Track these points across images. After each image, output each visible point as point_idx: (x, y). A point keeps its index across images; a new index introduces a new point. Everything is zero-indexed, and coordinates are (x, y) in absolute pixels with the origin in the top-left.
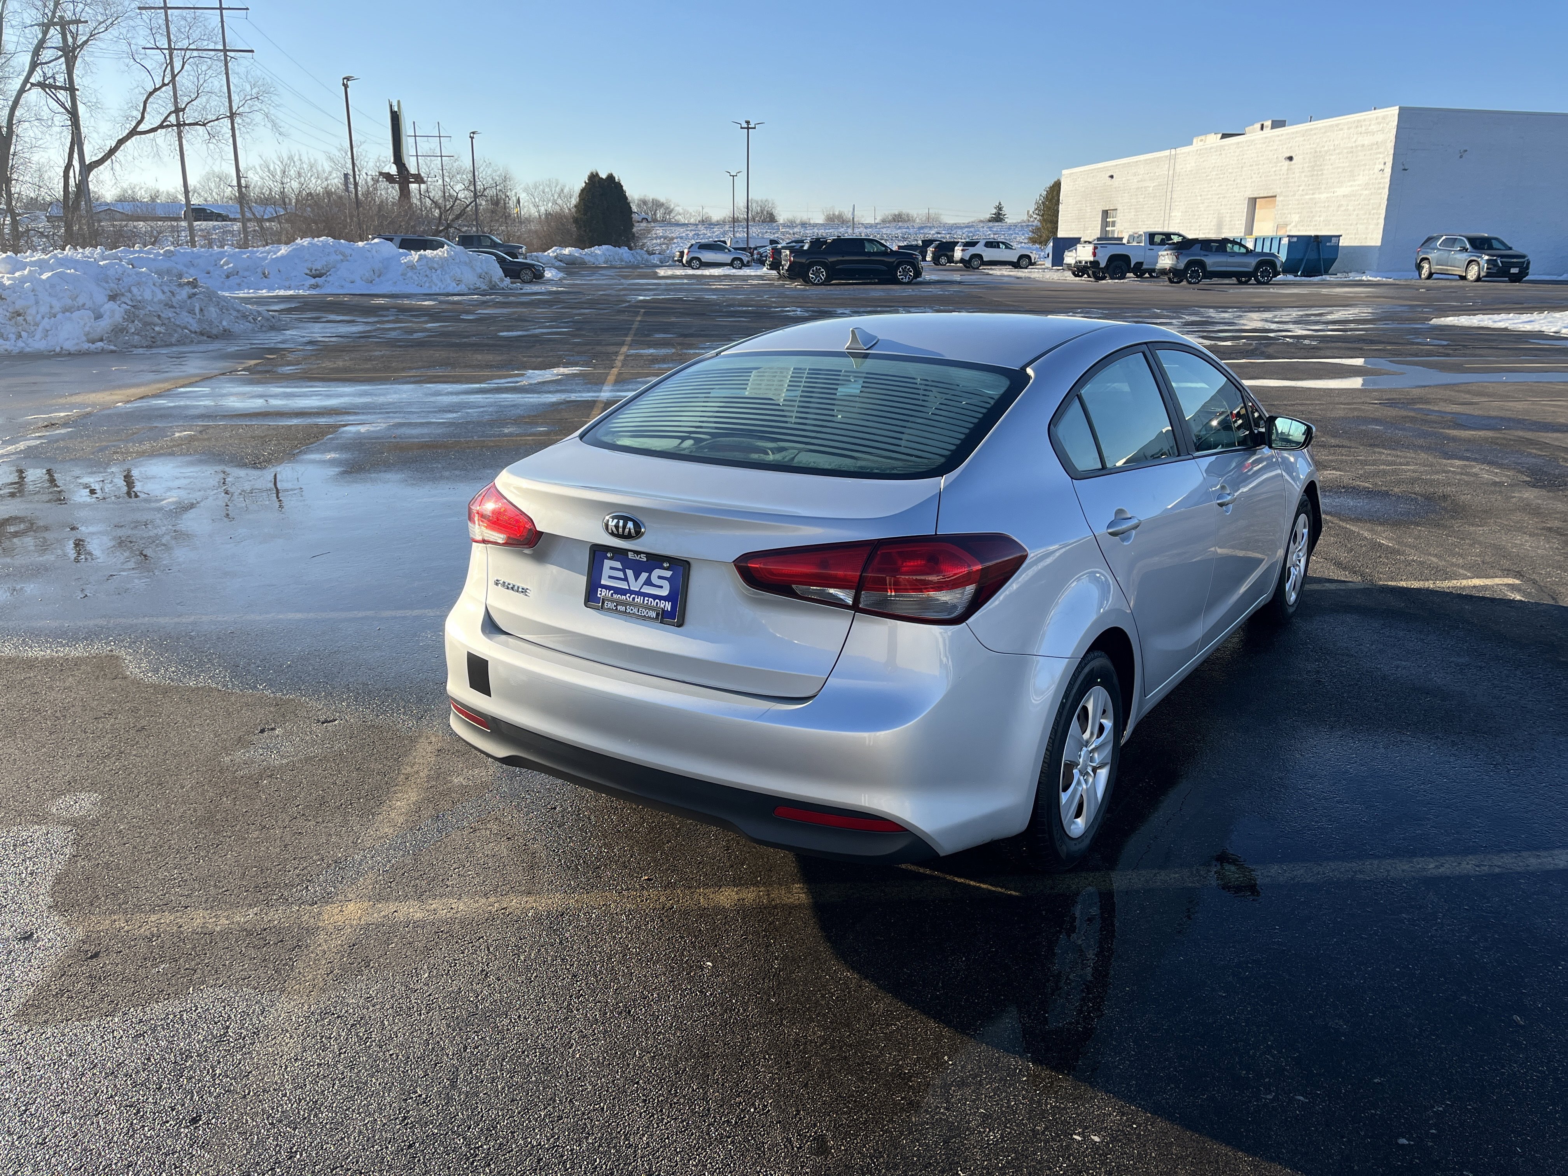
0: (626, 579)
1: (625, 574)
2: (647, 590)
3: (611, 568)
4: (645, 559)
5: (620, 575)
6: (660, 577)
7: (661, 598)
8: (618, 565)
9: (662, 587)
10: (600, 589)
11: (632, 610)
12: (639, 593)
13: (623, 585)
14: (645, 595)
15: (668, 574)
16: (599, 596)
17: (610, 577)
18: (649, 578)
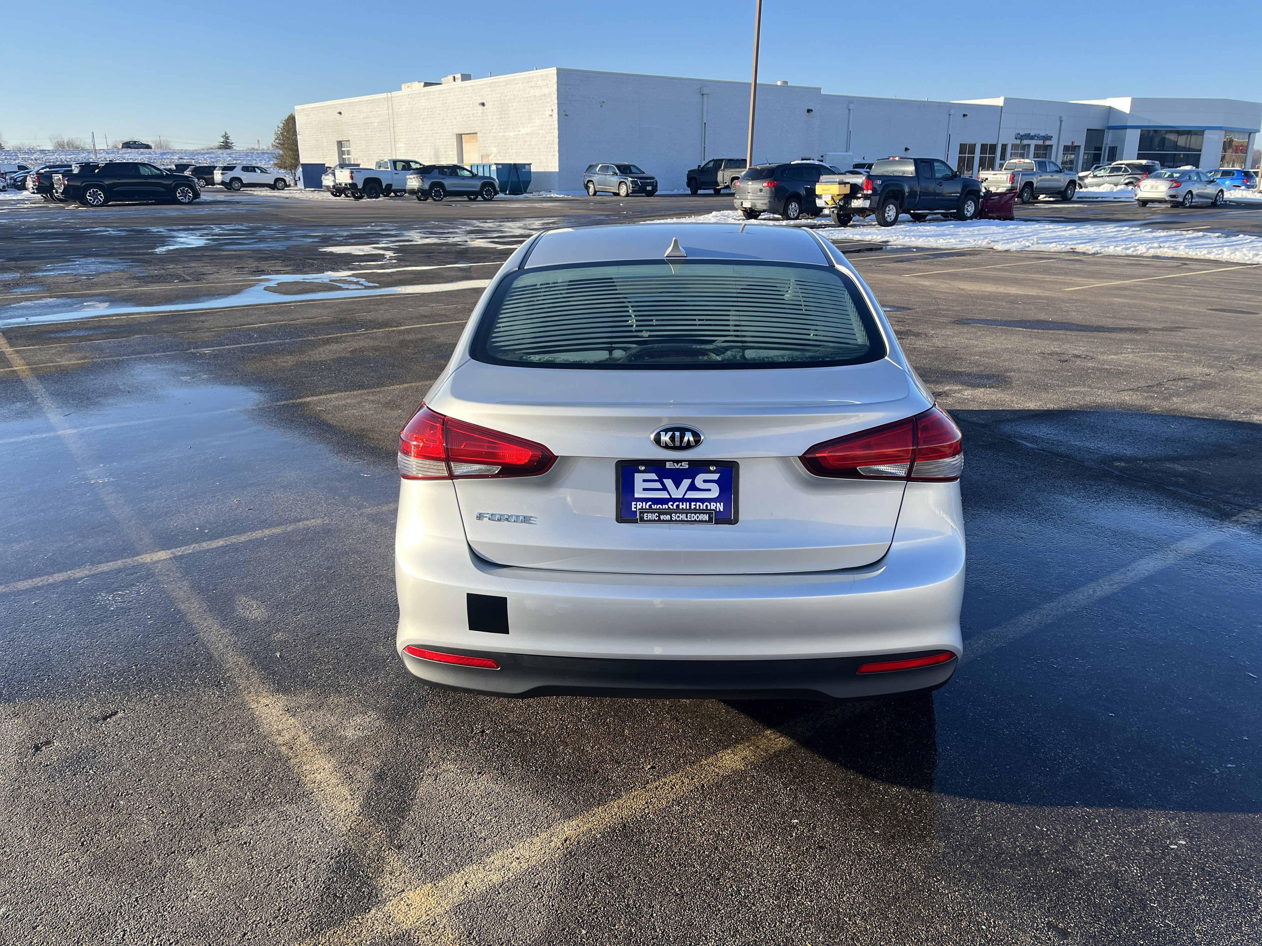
0: (665, 488)
1: (663, 484)
2: (691, 495)
3: (644, 481)
4: (687, 466)
5: (658, 485)
6: (705, 481)
7: (710, 500)
8: (653, 476)
9: (710, 490)
10: (633, 503)
11: (678, 517)
12: (683, 500)
13: (664, 495)
14: (690, 500)
15: (716, 476)
16: (633, 509)
17: (644, 490)
18: (693, 483)
